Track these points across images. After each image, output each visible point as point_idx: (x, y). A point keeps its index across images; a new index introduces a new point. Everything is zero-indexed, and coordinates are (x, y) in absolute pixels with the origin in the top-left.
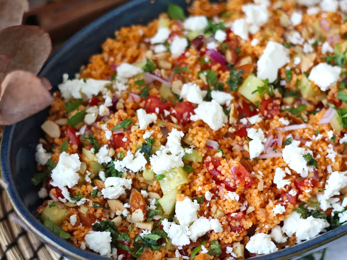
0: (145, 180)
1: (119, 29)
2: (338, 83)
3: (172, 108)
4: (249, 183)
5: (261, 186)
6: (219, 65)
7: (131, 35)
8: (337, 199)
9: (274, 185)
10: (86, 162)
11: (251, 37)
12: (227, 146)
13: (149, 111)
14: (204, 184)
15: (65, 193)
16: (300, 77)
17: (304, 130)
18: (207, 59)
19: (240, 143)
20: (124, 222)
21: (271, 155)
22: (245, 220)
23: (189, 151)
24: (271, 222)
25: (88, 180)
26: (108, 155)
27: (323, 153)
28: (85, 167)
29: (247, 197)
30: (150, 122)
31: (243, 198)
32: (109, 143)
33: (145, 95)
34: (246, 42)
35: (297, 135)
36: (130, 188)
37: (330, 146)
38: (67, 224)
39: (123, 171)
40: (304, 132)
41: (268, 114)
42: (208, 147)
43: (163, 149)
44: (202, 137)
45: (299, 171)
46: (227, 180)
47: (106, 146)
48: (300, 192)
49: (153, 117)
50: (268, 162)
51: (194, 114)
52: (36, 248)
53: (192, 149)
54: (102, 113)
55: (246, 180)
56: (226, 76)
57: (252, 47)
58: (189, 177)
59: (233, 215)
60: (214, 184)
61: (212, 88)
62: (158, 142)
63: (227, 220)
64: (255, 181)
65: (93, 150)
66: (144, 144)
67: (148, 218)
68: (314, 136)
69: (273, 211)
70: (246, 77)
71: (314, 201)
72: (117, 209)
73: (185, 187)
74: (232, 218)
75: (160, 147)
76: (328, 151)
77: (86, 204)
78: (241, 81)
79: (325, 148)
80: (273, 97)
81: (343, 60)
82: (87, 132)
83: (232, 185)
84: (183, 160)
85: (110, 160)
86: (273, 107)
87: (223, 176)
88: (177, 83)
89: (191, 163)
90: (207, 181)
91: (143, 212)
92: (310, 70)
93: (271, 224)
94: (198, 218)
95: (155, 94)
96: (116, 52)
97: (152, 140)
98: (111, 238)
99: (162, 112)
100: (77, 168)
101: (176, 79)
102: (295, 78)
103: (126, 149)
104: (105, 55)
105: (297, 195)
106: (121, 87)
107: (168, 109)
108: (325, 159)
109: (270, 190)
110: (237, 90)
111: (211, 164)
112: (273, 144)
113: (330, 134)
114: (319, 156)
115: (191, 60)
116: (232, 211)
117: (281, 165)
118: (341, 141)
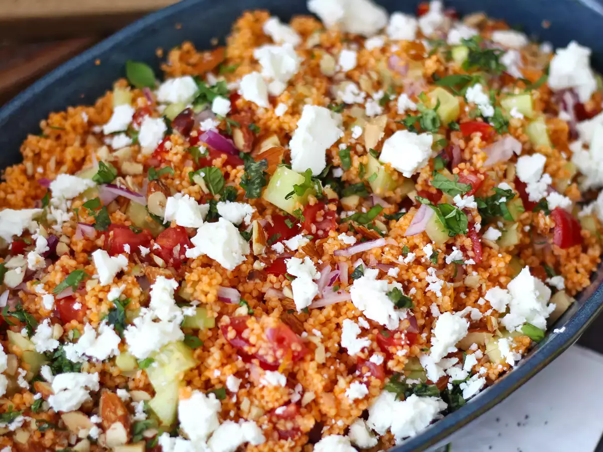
0: (121, 372)
1: (46, 117)
2: (432, 161)
3: (152, 242)
4: (299, 353)
5: (320, 356)
6: (224, 156)
7: (67, 125)
8: (455, 360)
9: (343, 351)
10: (16, 355)
11: (273, 101)
12: (255, 294)
13: (113, 251)
14: (223, 365)
16: (364, 159)
17: (382, 248)
18: (202, 149)
19: (277, 286)
20: (94, 448)
21: (331, 299)
22: (300, 416)
23: (190, 311)
24: (346, 414)
25: (23, 384)
26: (52, 337)
27: (419, 285)
28: (15, 363)
29: (299, 377)
30: (116, 270)
31: (292, 379)
32: (52, 315)
33: (104, 225)
34: (267, 110)
35: (373, 260)
36: (97, 389)
37: (430, 270)
39: (81, 362)
40: (383, 252)
41: (317, 230)
42: (222, 300)
43: (145, 314)
44: (210, 285)
45: (382, 320)
46: (261, 352)
47: (46, 321)
48: (389, 356)
49: (121, 261)
50: (329, 312)
51: (191, 246)
53: (195, 307)
54: (33, 266)
55: (293, 348)
56: (238, 173)
57: (278, 118)
58: (195, 356)
59: (279, 411)
60: (239, 363)
61: (217, 197)
62: (134, 303)
63: (270, 421)
64: (309, 347)
65: (24, 331)
66: (112, 310)
67: (134, 435)
68: (401, 257)
69: (346, 394)
70: (274, 171)
71: (416, 367)
72: (79, 428)
73: (191, 374)
74: (279, 417)
75: (139, 311)
76: (428, 279)
77: (25, 425)
78: (265, 180)
79: (423, 275)
80: (322, 200)
81: (434, 121)
82: (11, 302)
83: (270, 360)
84: (182, 328)
85: (56, 344)
86: (325, 217)
87: (254, 346)
88: (156, 197)
89: (196, 332)
90: (227, 359)
91: (125, 426)
92: (381, 144)
93: (347, 418)
94: (221, 423)
95: (120, 220)
96: (45, 156)
97: (123, 301)
99: (135, 250)
101: (153, 190)
102: (356, 161)
103: (82, 322)
104: (28, 165)
105: (385, 362)
106: (60, 216)
107: (146, 244)
108: (425, 293)
109: (338, 361)
110: (260, 195)
111: (230, 328)
112: (333, 279)
113: (428, 250)
114: (413, 291)
115: (176, 154)
116: (276, 404)
117: (351, 314)
118: (449, 260)
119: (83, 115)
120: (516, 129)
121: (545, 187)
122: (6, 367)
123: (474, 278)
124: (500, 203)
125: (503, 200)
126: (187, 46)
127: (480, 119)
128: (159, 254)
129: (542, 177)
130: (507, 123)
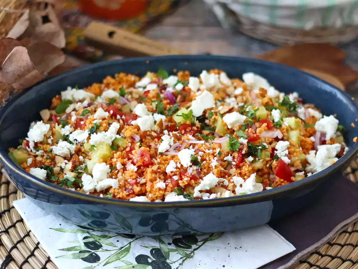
0: (85, 150)
1: (119, 73)
2: (241, 126)
3: (124, 116)
4: (146, 161)
5: (155, 168)
6: (168, 101)
10: (53, 131)
11: (199, 90)
13: (106, 111)
15: (32, 145)
16: (217, 117)
17: (202, 144)
18: (162, 96)
19: (156, 143)
21: (172, 153)
22: (136, 186)
23: (118, 136)
24: (154, 193)
25: (50, 141)
26: (69, 131)
27: (208, 161)
28: (51, 133)
29: (144, 174)
30: (103, 117)
31: (140, 173)
32: (74, 125)
34: (194, 92)
35: (196, 147)
36: (73, 153)
37: (216, 158)
38: (25, 164)
39: (74, 143)
40: (202, 146)
41: (185, 133)
42: (132, 138)
46: (134, 158)
47: (70, 125)
48: (181, 179)
49: (107, 114)
50: (169, 157)
51: (135, 120)
52: (10, 192)
53: (121, 136)
54: (77, 107)
55: (145, 159)
58: (112, 152)
59: (129, 180)
60: (125, 160)
61: (157, 112)
62: (102, 128)
63: (124, 183)
65: (61, 126)
66: (92, 127)
67: (75, 170)
68: (207, 150)
69: (157, 185)
70: (181, 109)
71: (192, 191)
72: (59, 162)
73: (107, 159)
74: (128, 183)
75: (102, 131)
76: (212, 160)
77: (42, 156)
78: (176, 111)
79: (212, 158)
81: (252, 114)
82: (65, 119)
83: (135, 161)
84: (113, 142)
85: (68, 133)
86: (190, 131)
87: (133, 155)
88: (134, 103)
89: (118, 147)
91: (72, 164)
92: (225, 113)
93: (154, 195)
94: (108, 178)
96: (110, 85)
97: (98, 126)
98: (46, 175)
99: (115, 115)
100: (45, 131)
102: (214, 117)
104: (103, 86)
105: (178, 180)
107: (121, 115)
108: (209, 165)
110: (171, 116)
111: (129, 147)
112: (177, 147)
113: (218, 150)
114: (204, 162)
115: (152, 95)
116: (130, 178)
117: (176, 161)
118: (225, 159)
119: (132, 78)
120: (284, 129)
121: (284, 154)
122: (46, 133)
123: (233, 171)
124: (259, 149)
125: (260, 147)
126: (187, 73)
127: (271, 121)
128: (123, 120)
129: (285, 150)
130: (280, 126)
